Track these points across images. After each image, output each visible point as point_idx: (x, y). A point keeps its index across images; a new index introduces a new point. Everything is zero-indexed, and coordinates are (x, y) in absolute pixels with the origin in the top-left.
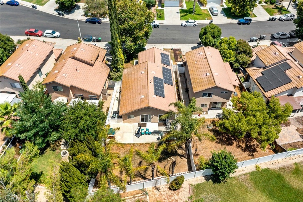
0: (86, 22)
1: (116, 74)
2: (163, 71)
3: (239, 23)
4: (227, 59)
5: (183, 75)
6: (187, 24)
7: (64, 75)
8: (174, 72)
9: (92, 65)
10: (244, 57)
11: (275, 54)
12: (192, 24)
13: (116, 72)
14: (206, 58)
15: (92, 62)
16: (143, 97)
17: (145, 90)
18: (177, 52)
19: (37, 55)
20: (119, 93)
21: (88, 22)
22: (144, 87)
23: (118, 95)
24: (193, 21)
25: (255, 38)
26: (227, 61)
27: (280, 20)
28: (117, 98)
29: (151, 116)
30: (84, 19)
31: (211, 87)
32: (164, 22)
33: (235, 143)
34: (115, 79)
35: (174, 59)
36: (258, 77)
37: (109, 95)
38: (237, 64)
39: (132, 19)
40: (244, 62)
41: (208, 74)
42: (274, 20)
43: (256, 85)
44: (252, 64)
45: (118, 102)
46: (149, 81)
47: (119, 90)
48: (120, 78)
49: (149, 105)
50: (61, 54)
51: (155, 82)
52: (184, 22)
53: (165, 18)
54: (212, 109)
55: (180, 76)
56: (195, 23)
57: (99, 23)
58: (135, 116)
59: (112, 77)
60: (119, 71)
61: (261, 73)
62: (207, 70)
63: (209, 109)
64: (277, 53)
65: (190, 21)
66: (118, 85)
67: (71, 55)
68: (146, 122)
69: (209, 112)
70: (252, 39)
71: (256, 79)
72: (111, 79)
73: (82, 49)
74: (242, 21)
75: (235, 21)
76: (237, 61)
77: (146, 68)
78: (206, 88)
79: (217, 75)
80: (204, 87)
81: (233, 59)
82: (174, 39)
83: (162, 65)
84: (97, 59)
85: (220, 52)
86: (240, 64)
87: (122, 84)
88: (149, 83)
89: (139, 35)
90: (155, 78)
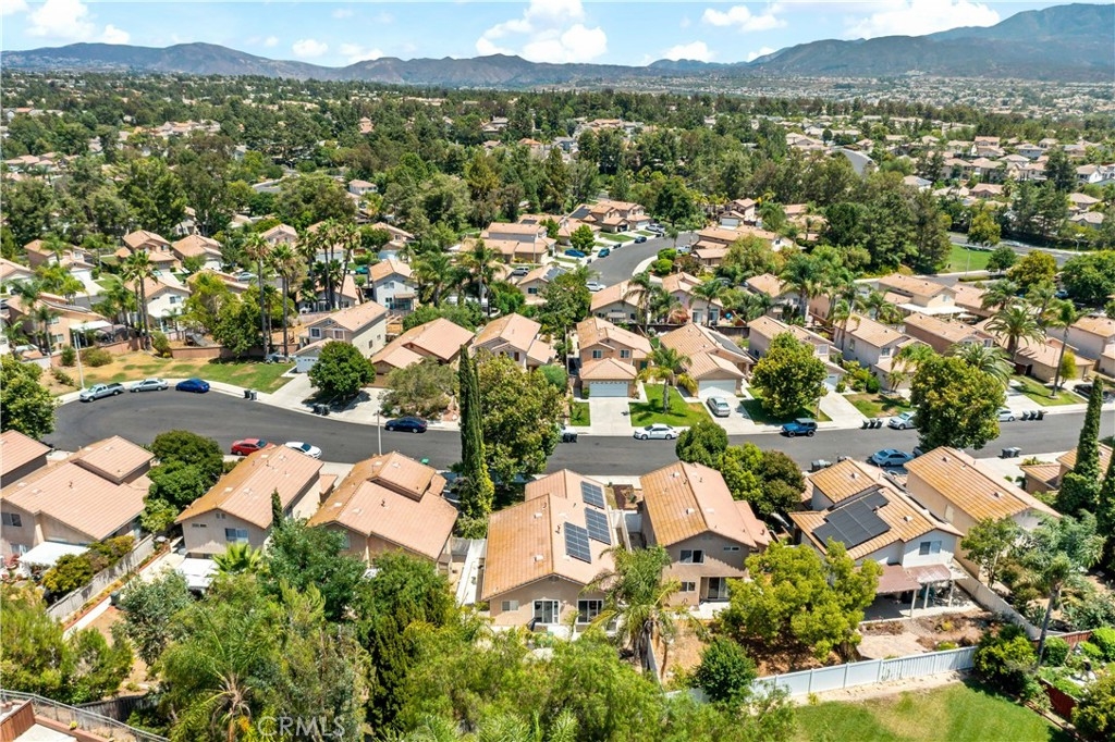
0: (387, 428)
1: (474, 522)
2: (587, 516)
3: (786, 434)
4: (742, 490)
5: (637, 537)
6: (648, 433)
7: (357, 511)
8: (615, 531)
9: (417, 499)
10: (782, 488)
11: (853, 476)
12: (663, 433)
13: (472, 516)
14: (688, 482)
15: (420, 492)
16: (539, 557)
17: (544, 546)
18: (624, 492)
19: (288, 475)
20: (477, 570)
21: (391, 429)
22: (541, 541)
23: (475, 573)
24: (664, 426)
25: (822, 462)
26: (741, 497)
27: (892, 427)
28: (474, 578)
29: (560, 605)
30: (384, 421)
31: (697, 533)
32: (590, 431)
33: (764, 663)
34: (469, 535)
35: (615, 504)
36: (817, 529)
37: (454, 572)
38: (767, 503)
39: (512, 403)
40: (784, 499)
41: (691, 510)
42: (877, 427)
43: (814, 545)
44: (807, 506)
45: (475, 586)
46: (555, 528)
47: (477, 564)
48: (481, 531)
49: (556, 570)
50: (333, 487)
51: (567, 531)
52: (641, 431)
53: (592, 423)
54: (708, 601)
55: (632, 537)
56: (670, 432)
57: (422, 430)
58: (521, 604)
59: (463, 529)
60: (482, 516)
61: (825, 520)
62: (690, 504)
63: (702, 601)
64: (856, 475)
65: (655, 426)
66: (476, 551)
67: (370, 475)
68: (545, 622)
69: (701, 607)
70: (816, 464)
71: (813, 534)
72: (460, 535)
73: (396, 465)
74: (793, 427)
75: (776, 429)
76: (767, 496)
77: (547, 507)
78: (687, 536)
79: (712, 513)
80: (681, 533)
81: (758, 492)
82: (615, 465)
83: (586, 505)
84: (428, 488)
85: (724, 476)
86: (774, 503)
87: (488, 548)
88: (554, 534)
89: (528, 440)
90: (567, 525)
